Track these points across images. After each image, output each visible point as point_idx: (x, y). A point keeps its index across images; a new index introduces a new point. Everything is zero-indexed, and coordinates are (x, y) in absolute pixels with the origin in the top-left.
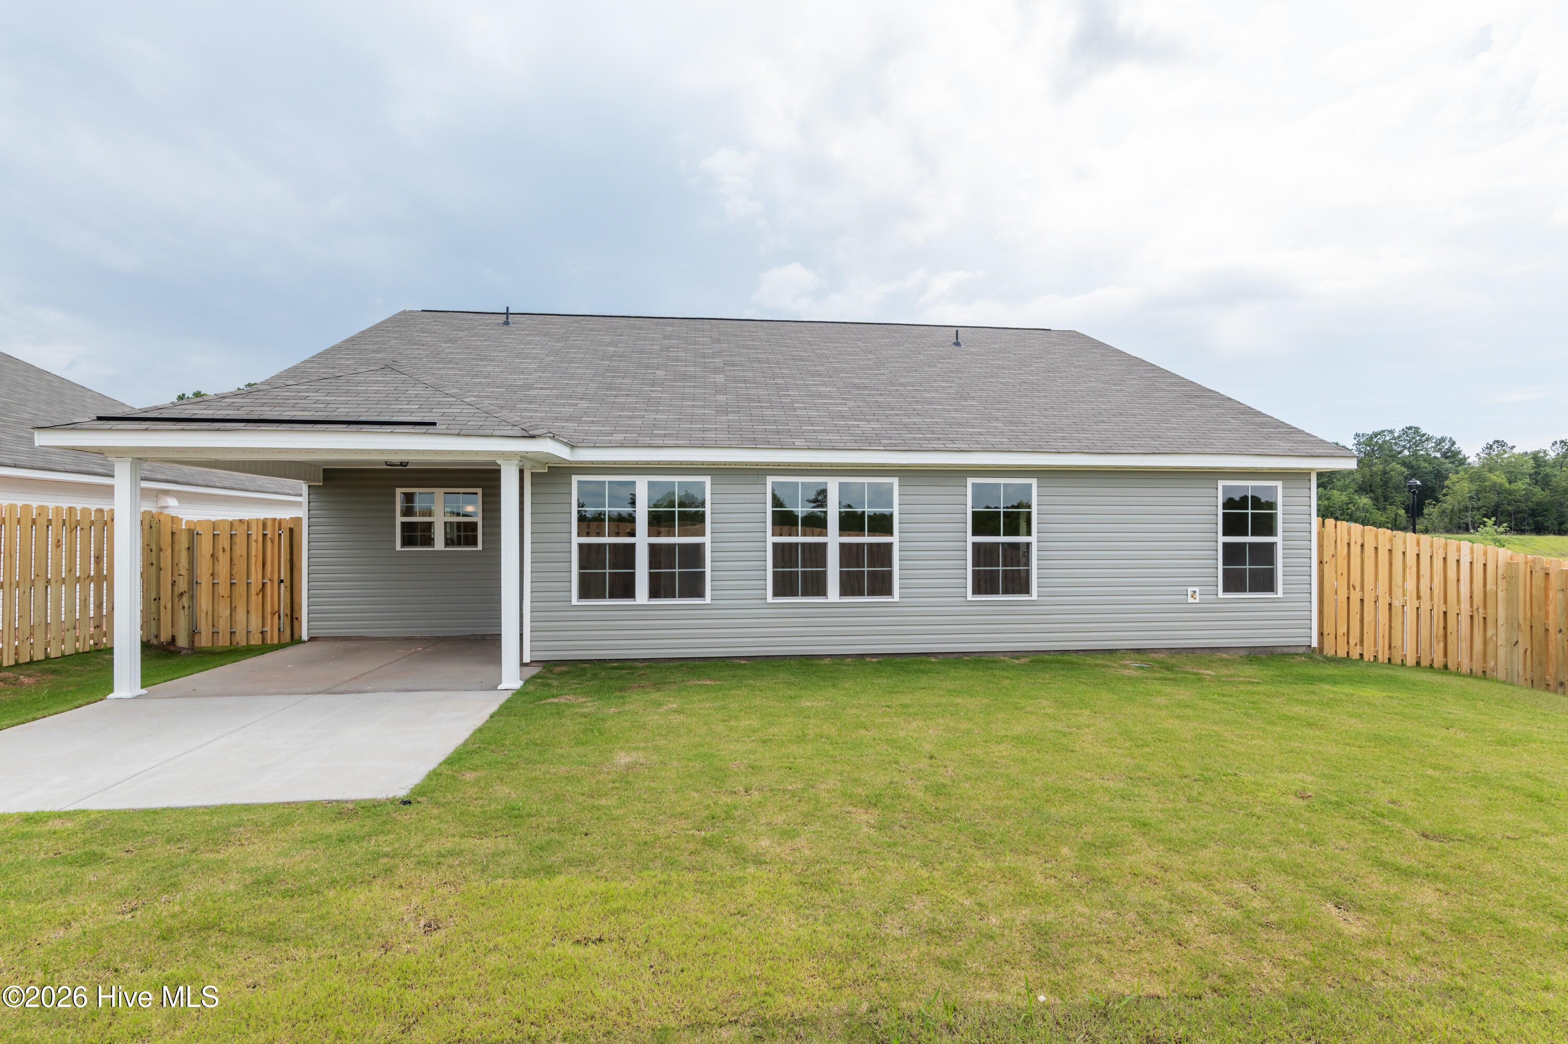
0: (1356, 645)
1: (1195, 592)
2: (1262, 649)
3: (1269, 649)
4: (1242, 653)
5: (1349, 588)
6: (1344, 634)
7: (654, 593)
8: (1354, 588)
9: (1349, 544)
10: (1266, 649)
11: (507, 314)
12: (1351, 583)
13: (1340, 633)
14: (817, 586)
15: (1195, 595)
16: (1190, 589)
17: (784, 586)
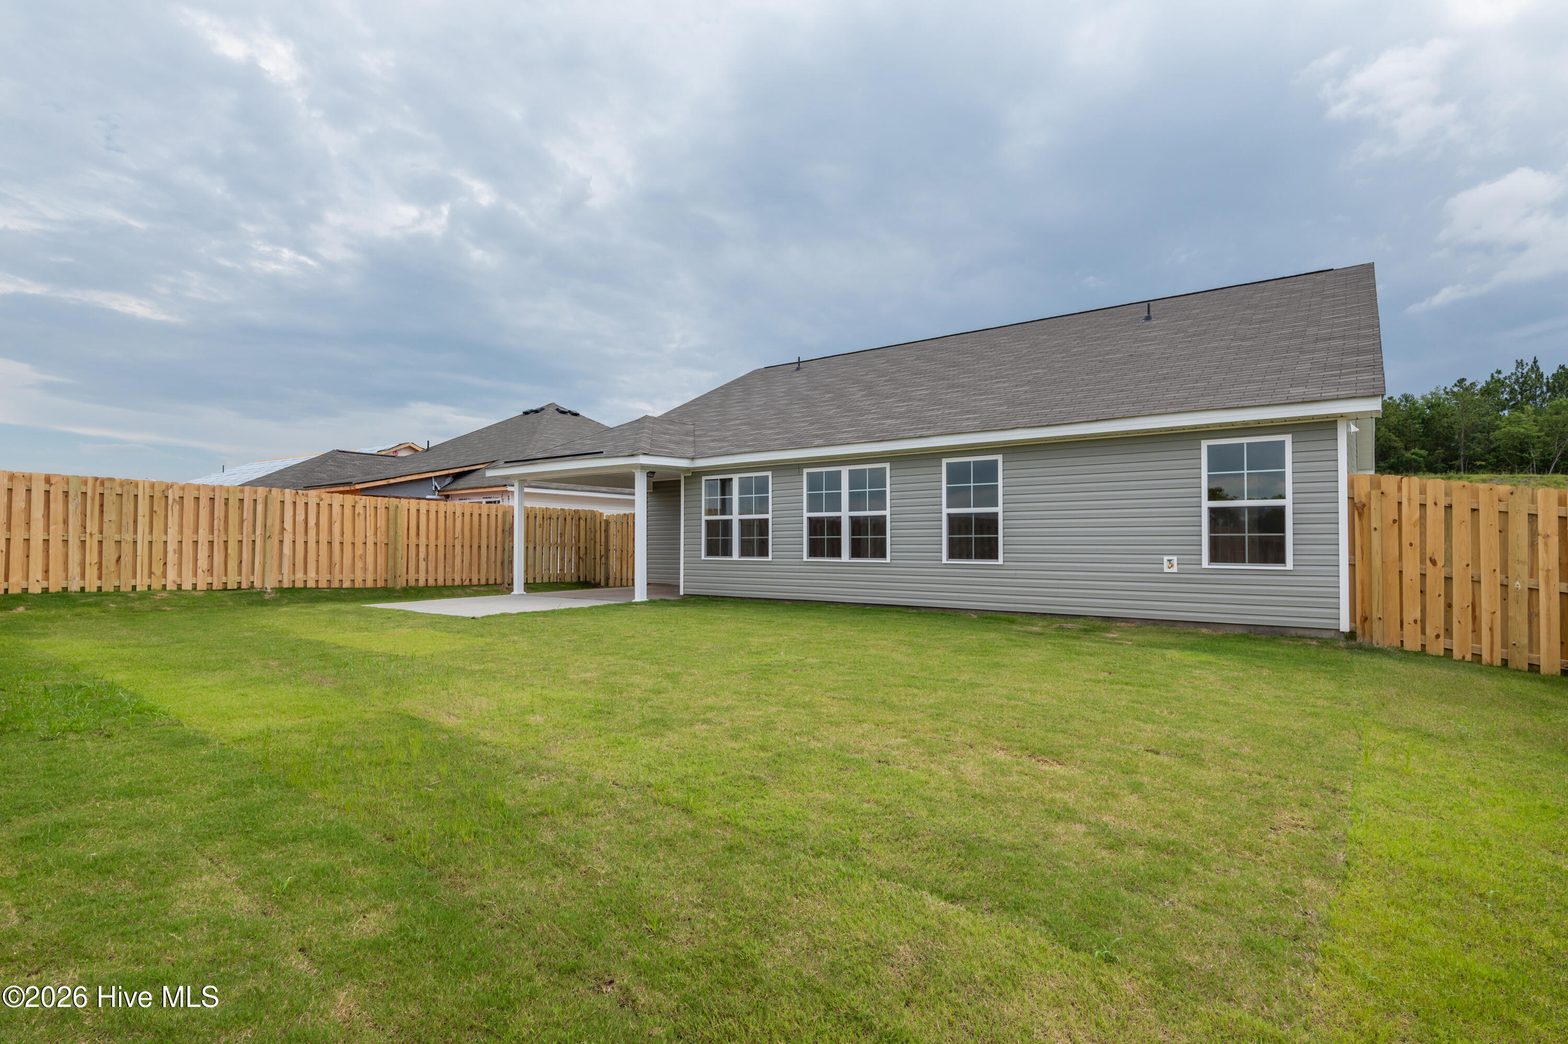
0: (1438, 636)
1: (1170, 561)
2: (1268, 629)
3: (1277, 629)
4: (1239, 631)
5: (1423, 561)
6: (1415, 621)
7: (744, 553)
8: (1434, 562)
9: (1423, 506)
10: (1274, 629)
11: (799, 362)
12: (1428, 555)
13: (1409, 617)
14: (835, 551)
15: (1171, 564)
16: (1166, 558)
17: (815, 549)
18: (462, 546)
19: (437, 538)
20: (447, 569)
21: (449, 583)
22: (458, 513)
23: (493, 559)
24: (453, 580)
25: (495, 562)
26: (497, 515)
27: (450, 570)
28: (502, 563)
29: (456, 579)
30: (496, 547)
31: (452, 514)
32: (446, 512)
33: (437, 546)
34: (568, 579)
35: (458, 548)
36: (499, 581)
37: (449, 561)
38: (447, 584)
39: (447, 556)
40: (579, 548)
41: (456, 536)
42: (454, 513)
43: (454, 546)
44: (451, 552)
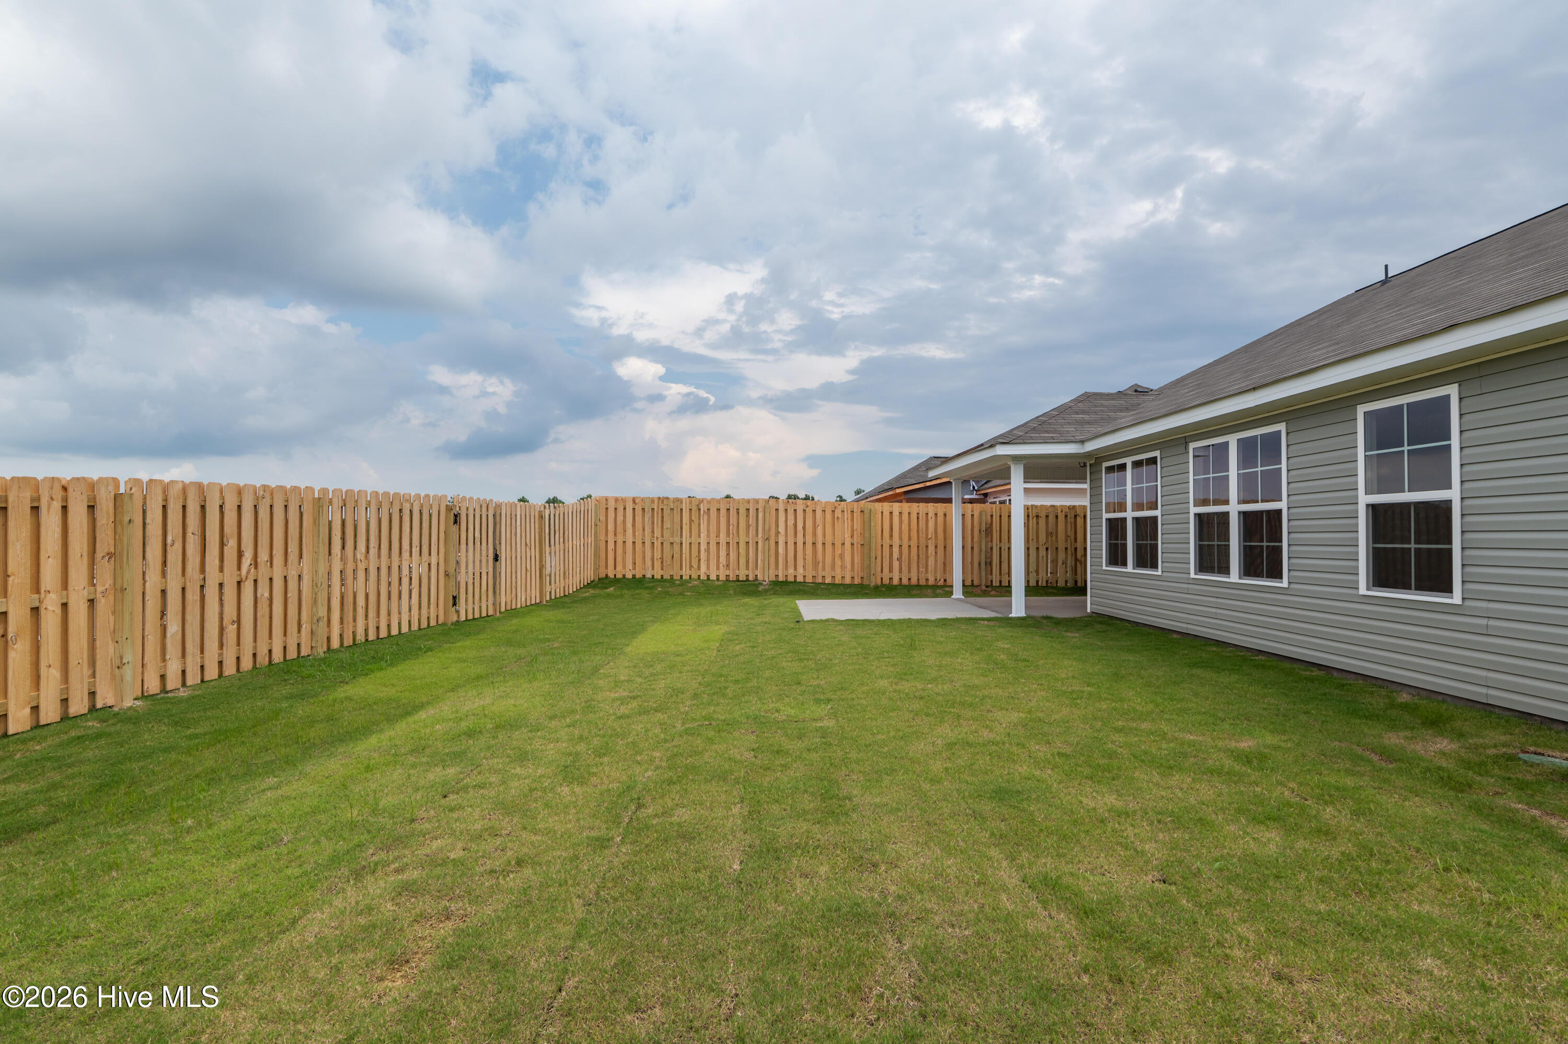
7: (1137, 562)
18: (936, 547)
19: (910, 539)
20: (921, 569)
21: (922, 582)
22: (931, 514)
23: (970, 560)
24: (927, 580)
25: (972, 563)
26: (972, 515)
27: (924, 570)
28: (980, 564)
29: (930, 578)
30: (972, 548)
31: (925, 515)
32: (918, 514)
33: (909, 546)
34: (1061, 583)
35: (931, 549)
36: (976, 583)
37: (922, 562)
38: (921, 583)
39: (920, 556)
40: (1076, 549)
41: (930, 537)
42: (927, 514)
43: (927, 547)
44: (924, 552)
